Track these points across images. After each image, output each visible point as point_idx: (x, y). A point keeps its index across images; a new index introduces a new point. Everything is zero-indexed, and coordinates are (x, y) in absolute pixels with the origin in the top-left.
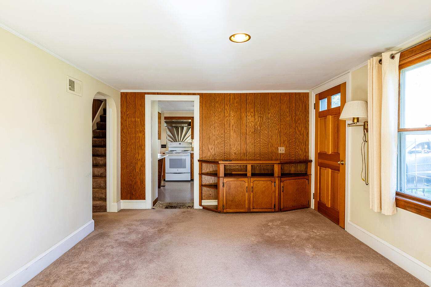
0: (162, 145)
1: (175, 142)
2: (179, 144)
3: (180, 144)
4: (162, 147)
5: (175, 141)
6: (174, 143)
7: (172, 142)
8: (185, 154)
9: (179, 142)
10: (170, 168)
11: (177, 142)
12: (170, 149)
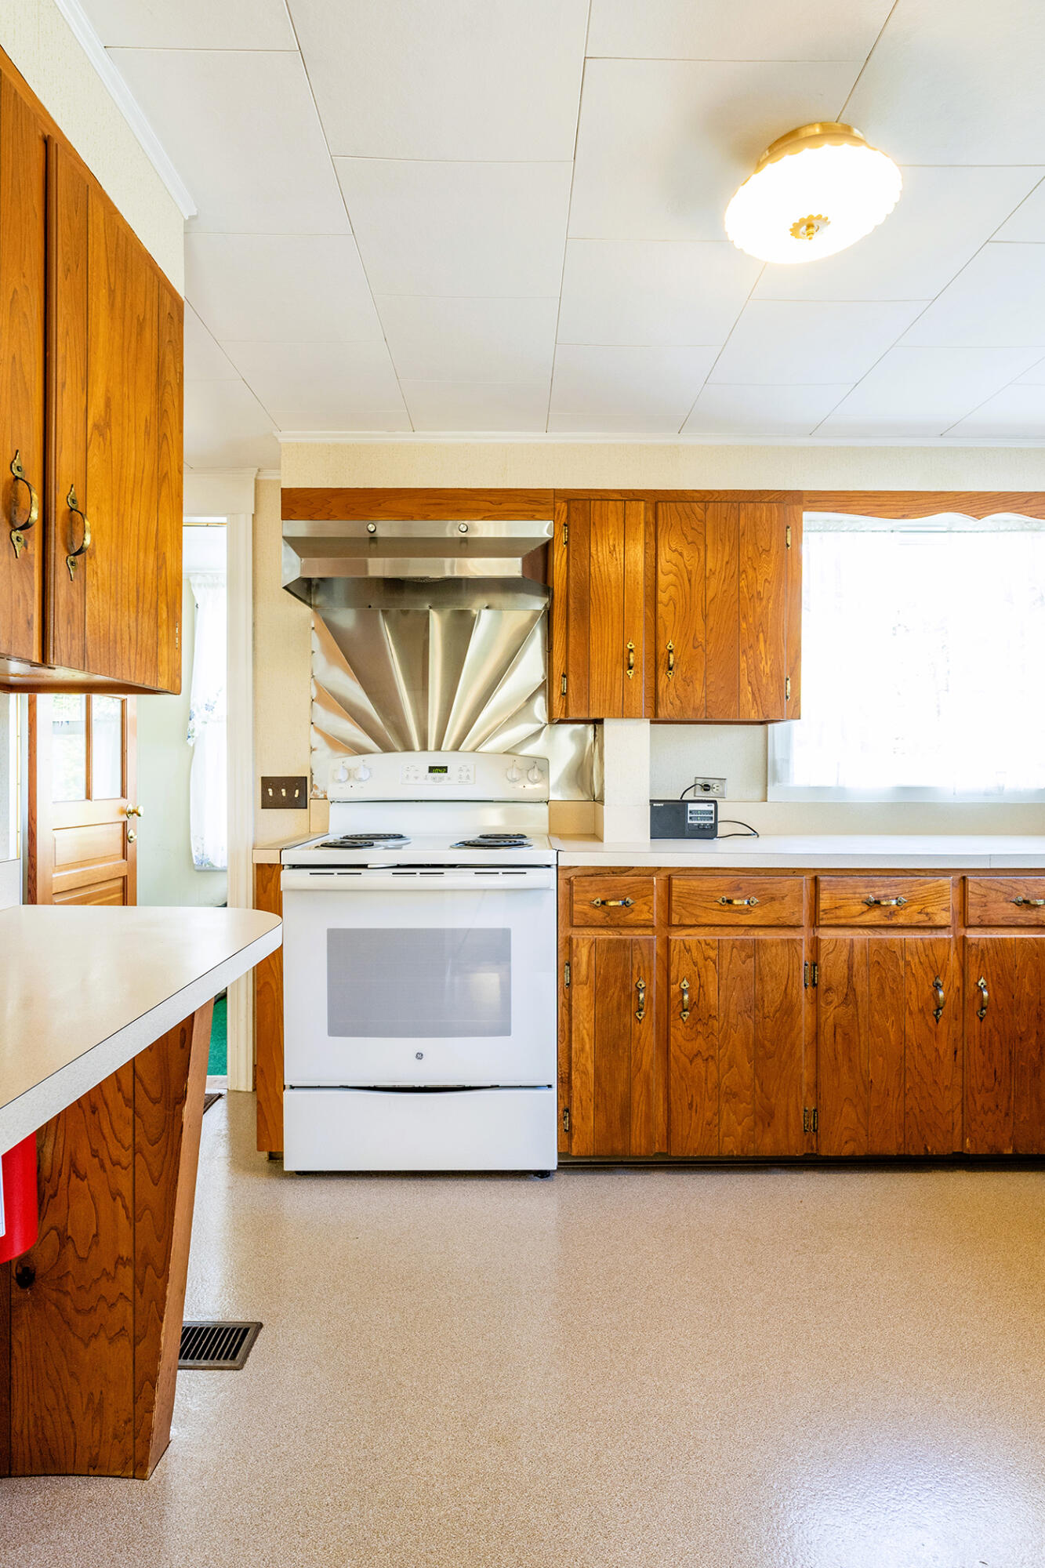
0: (266, 782)
1: (386, 748)
2: (432, 769)
3: (444, 769)
4: (267, 803)
5: (391, 738)
6: (380, 760)
7: (361, 751)
8: (500, 880)
9: (424, 747)
10: (335, 1030)
11: (408, 748)
12: (343, 822)
